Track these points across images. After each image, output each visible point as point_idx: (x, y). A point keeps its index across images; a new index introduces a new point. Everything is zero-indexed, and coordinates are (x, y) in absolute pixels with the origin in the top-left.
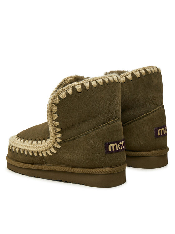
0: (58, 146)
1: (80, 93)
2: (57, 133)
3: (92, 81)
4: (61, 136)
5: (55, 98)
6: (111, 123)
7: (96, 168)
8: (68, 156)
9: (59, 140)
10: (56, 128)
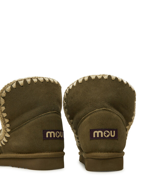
0: (8, 136)
1: (22, 86)
2: (6, 124)
3: (34, 78)
4: (9, 126)
5: (2, 92)
6: (49, 113)
7: (36, 152)
8: (15, 144)
9: (9, 130)
10: (5, 119)
